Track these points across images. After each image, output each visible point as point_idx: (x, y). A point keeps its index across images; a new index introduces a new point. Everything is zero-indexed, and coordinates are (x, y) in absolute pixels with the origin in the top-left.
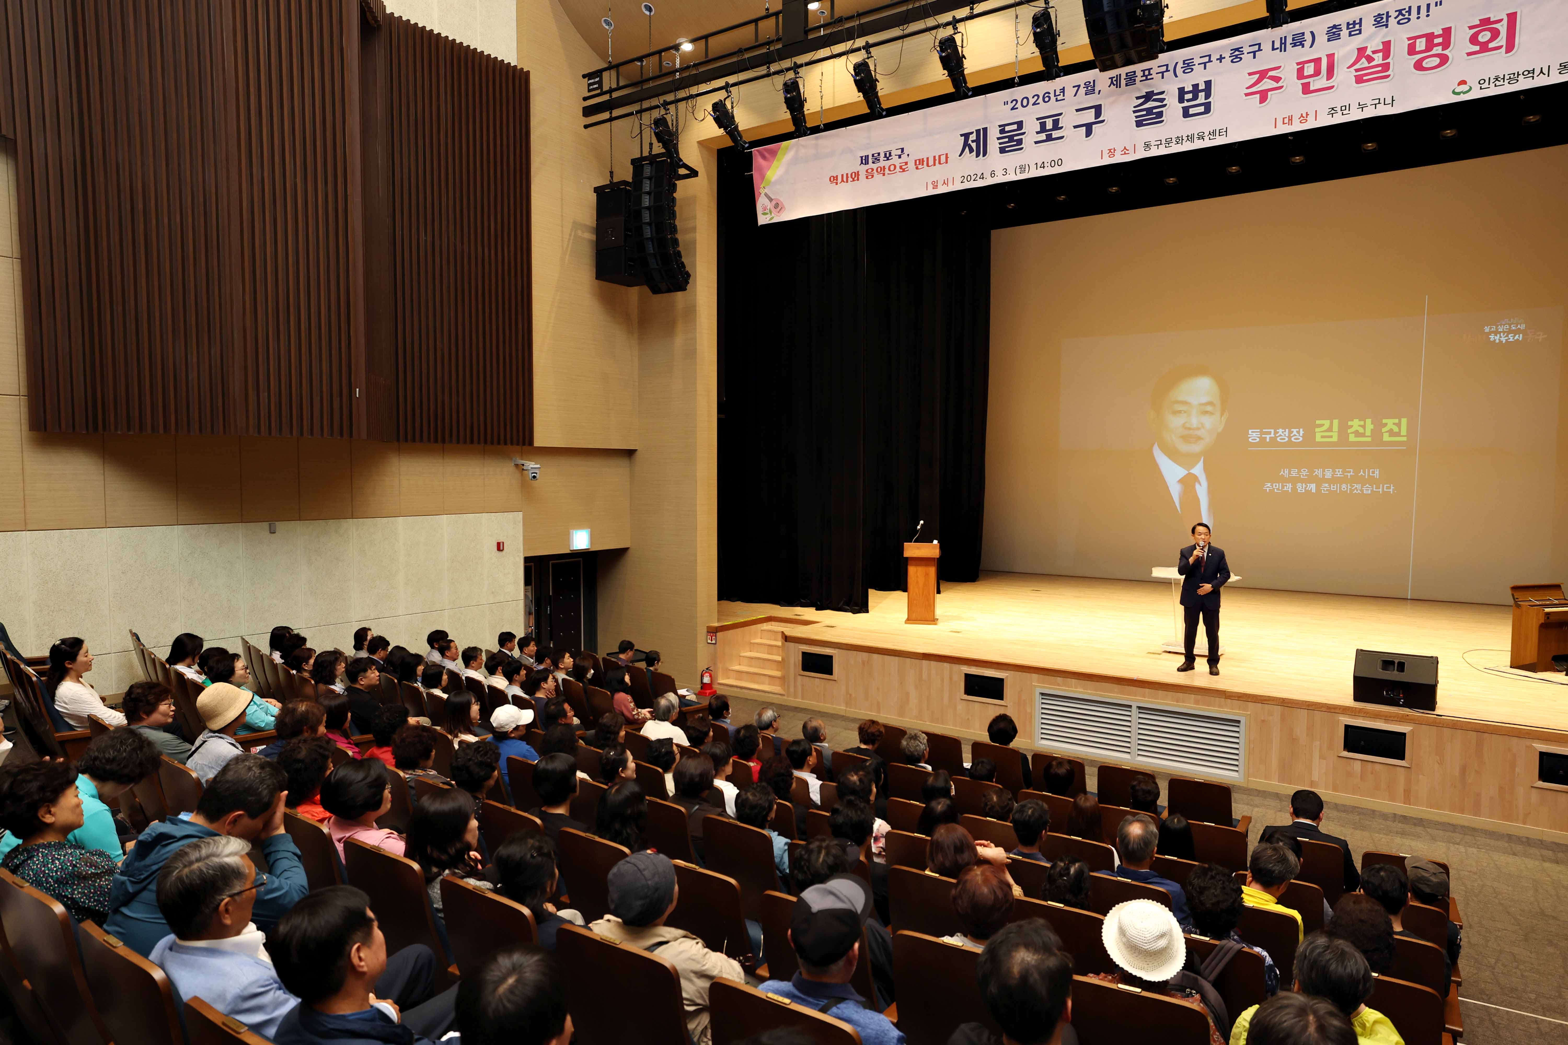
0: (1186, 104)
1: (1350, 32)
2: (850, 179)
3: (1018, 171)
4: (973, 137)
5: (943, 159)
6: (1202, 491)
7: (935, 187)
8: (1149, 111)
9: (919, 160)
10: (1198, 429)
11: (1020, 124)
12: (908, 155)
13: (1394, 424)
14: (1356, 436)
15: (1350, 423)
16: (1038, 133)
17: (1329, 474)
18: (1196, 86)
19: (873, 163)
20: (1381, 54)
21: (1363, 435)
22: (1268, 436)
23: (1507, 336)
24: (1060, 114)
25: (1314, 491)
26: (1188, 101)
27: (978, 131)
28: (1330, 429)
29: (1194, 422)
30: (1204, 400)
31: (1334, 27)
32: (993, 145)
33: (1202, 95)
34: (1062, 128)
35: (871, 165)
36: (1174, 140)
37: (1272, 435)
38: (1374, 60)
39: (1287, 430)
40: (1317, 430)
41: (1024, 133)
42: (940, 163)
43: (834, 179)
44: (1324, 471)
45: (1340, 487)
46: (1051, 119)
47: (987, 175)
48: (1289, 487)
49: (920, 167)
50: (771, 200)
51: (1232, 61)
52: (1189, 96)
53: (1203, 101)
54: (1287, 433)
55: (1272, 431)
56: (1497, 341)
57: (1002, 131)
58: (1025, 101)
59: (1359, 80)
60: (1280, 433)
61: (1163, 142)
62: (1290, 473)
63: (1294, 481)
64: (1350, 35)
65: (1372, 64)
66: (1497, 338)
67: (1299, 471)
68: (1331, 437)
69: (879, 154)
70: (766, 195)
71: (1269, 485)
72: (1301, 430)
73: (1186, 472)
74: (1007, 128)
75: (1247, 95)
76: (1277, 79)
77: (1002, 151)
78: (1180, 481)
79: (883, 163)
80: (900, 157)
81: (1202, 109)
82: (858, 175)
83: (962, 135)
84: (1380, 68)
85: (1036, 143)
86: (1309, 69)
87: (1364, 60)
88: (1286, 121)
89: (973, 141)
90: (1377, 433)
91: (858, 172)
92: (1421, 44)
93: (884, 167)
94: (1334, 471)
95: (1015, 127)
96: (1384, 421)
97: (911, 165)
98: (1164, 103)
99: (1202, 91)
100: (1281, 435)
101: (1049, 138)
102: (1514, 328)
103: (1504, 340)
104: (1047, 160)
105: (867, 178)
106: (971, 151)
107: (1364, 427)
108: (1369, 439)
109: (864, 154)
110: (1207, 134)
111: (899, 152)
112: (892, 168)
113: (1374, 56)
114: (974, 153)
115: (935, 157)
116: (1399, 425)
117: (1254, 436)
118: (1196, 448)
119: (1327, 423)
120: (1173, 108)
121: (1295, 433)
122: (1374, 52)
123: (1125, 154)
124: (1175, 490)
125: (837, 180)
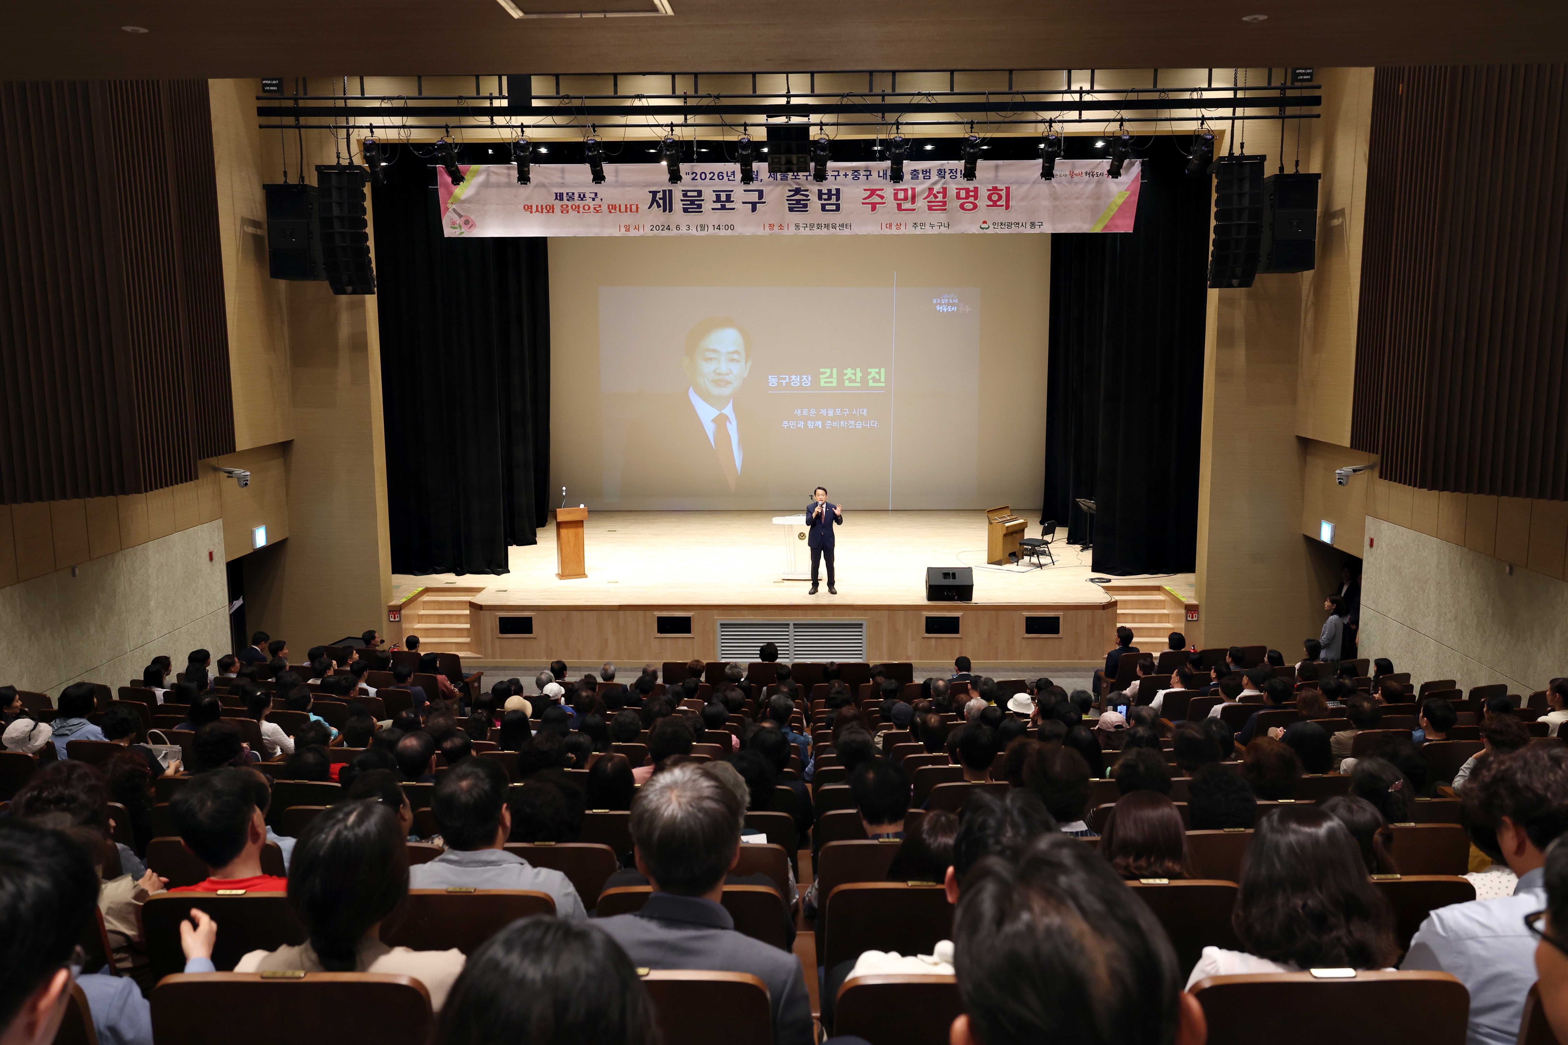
0: (823, 202)
1: (924, 176)
2: (545, 210)
3: (699, 229)
4: (660, 195)
5: (634, 208)
6: (732, 429)
7: (628, 230)
8: (798, 202)
9: (612, 205)
10: (727, 374)
11: (700, 193)
12: (601, 199)
13: (876, 372)
14: (849, 382)
15: (845, 371)
16: (714, 202)
17: (831, 414)
18: (829, 190)
19: (568, 200)
20: (941, 195)
21: (854, 381)
22: (784, 382)
23: (947, 307)
24: (732, 191)
25: (820, 427)
26: (825, 200)
27: (664, 191)
28: (831, 376)
29: (724, 367)
30: (732, 349)
31: (915, 171)
32: (678, 205)
33: (834, 197)
34: (733, 201)
35: (565, 202)
36: (816, 226)
37: (787, 381)
38: (937, 197)
39: (799, 376)
40: (821, 376)
41: (703, 200)
42: (631, 211)
43: (528, 208)
44: (827, 411)
45: (840, 424)
46: (725, 193)
47: (673, 227)
48: (801, 424)
49: (613, 211)
50: (460, 216)
51: (853, 178)
52: (825, 197)
53: (835, 202)
54: (798, 379)
55: (787, 377)
56: (941, 311)
57: (685, 195)
58: (703, 176)
59: (930, 208)
60: (793, 379)
61: (808, 226)
62: (802, 413)
63: (806, 419)
64: (924, 178)
65: (937, 200)
66: (941, 308)
67: (809, 411)
68: (832, 382)
69: (573, 194)
70: (454, 210)
71: (786, 422)
72: (809, 376)
73: (719, 413)
74: (689, 194)
75: (863, 203)
76: (882, 197)
77: (685, 210)
78: (714, 421)
79: (577, 202)
80: (594, 199)
81: (834, 207)
82: (553, 208)
83: (650, 192)
84: (941, 204)
85: (713, 209)
86: (901, 195)
87: (932, 196)
88: (888, 226)
89: (660, 199)
90: (864, 380)
91: (553, 206)
92: (963, 194)
93: (578, 205)
94: (835, 411)
95: (695, 194)
96: (870, 370)
97: (605, 208)
98: (809, 198)
99: (834, 195)
100: (794, 381)
101: (723, 208)
102: (951, 302)
103: (945, 310)
104: (723, 224)
105: (562, 212)
106: (659, 206)
107: (855, 374)
108: (859, 385)
109: (559, 191)
110: (838, 225)
111: (593, 196)
112: (587, 208)
113: (938, 195)
114: (662, 208)
115: (626, 205)
116: (879, 373)
117: (773, 381)
118: (727, 391)
119: (828, 371)
120: (815, 203)
121: (805, 379)
122: (938, 193)
123: (781, 229)
124: (710, 429)
125: (531, 209)
